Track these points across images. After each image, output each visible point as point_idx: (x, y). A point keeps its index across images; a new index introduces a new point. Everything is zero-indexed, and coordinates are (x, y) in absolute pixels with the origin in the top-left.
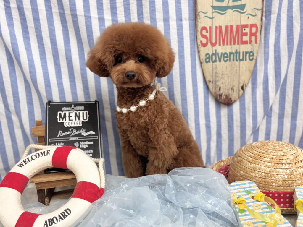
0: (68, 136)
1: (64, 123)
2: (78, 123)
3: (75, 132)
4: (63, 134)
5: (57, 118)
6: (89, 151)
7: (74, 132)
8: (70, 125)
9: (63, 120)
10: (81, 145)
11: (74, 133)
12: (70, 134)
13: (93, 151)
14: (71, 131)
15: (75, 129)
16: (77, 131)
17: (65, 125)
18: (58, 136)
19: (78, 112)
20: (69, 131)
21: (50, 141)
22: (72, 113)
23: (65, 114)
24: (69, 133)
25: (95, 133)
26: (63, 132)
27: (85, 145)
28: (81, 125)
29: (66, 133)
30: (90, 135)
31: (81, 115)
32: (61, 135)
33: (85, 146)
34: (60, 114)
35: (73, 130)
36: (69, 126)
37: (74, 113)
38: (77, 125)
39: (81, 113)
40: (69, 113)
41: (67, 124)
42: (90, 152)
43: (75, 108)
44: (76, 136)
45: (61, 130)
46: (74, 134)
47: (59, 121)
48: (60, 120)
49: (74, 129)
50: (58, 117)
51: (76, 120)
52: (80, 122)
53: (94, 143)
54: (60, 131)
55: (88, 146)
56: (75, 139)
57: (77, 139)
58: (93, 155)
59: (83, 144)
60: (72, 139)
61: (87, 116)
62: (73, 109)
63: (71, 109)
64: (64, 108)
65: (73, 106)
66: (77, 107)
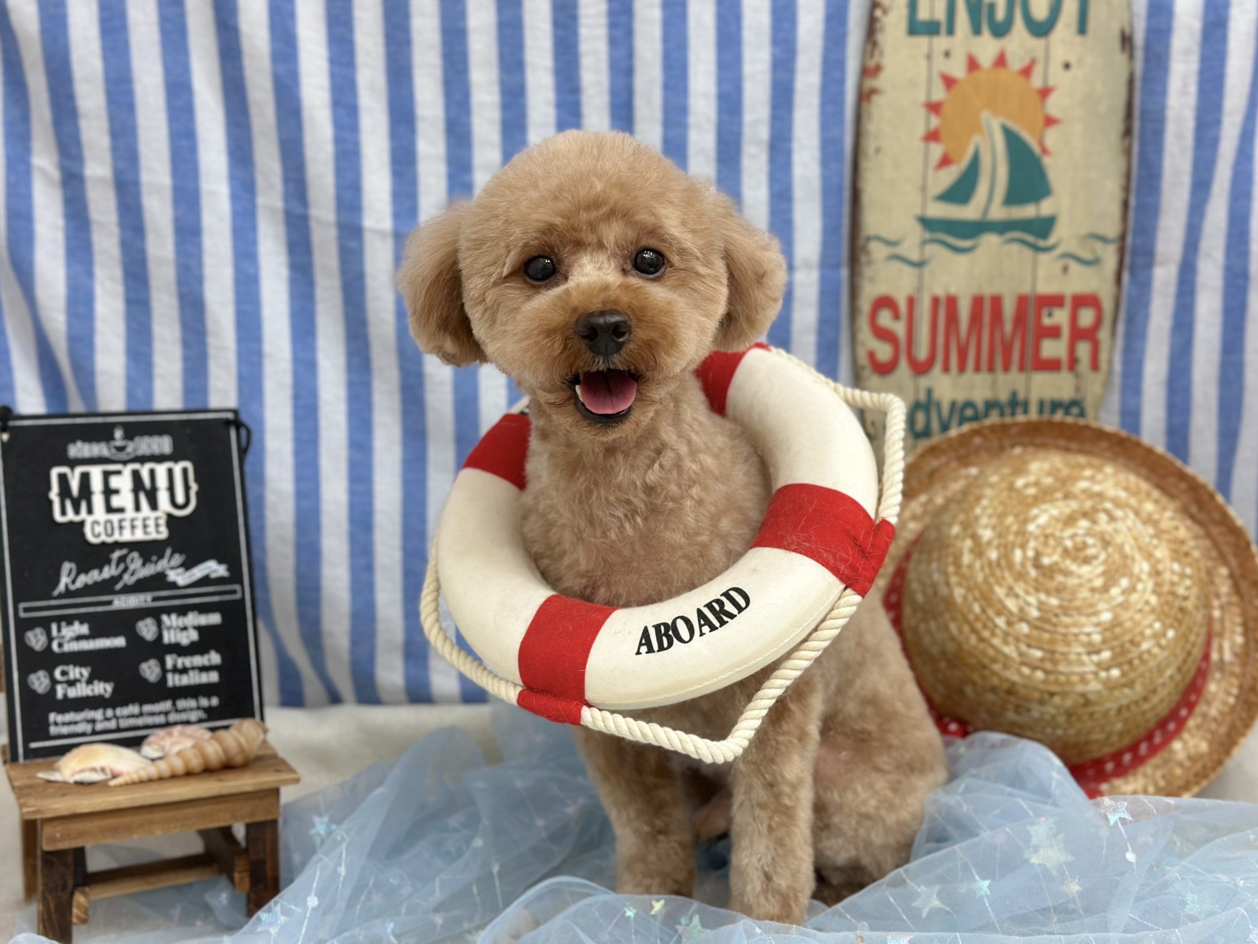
0: (107, 587)
3: (138, 569)
4: (83, 580)
6: (206, 657)
7: (132, 567)
10: (169, 628)
11: (132, 574)
12: (114, 580)
13: (223, 659)
14: (118, 565)
15: (135, 555)
16: (144, 564)
17: (90, 538)
18: (61, 587)
19: (147, 466)
20: (108, 562)
21: (22, 615)
22: (118, 473)
24: (108, 572)
26: (83, 569)
27: (185, 629)
29: (94, 576)
30: (205, 581)
31: (162, 482)
32: (74, 582)
33: (184, 634)
34: (63, 480)
35: (129, 560)
36: (109, 540)
37: (127, 471)
38: (146, 533)
39: (161, 470)
40: (107, 475)
41: (99, 529)
42: (206, 663)
43: (131, 448)
44: (140, 586)
45: (70, 561)
46: (134, 579)
47: (58, 517)
49: (131, 551)
50: (54, 494)
51: (138, 508)
52: (157, 519)
53: (223, 618)
54: (67, 566)
55: (200, 634)
56: (137, 601)
57: (146, 601)
58: (221, 676)
59: (174, 624)
60: (125, 603)
61: (187, 488)
62: (121, 449)
63: (109, 449)
64: (79, 444)
65: (118, 434)
66: (137, 439)
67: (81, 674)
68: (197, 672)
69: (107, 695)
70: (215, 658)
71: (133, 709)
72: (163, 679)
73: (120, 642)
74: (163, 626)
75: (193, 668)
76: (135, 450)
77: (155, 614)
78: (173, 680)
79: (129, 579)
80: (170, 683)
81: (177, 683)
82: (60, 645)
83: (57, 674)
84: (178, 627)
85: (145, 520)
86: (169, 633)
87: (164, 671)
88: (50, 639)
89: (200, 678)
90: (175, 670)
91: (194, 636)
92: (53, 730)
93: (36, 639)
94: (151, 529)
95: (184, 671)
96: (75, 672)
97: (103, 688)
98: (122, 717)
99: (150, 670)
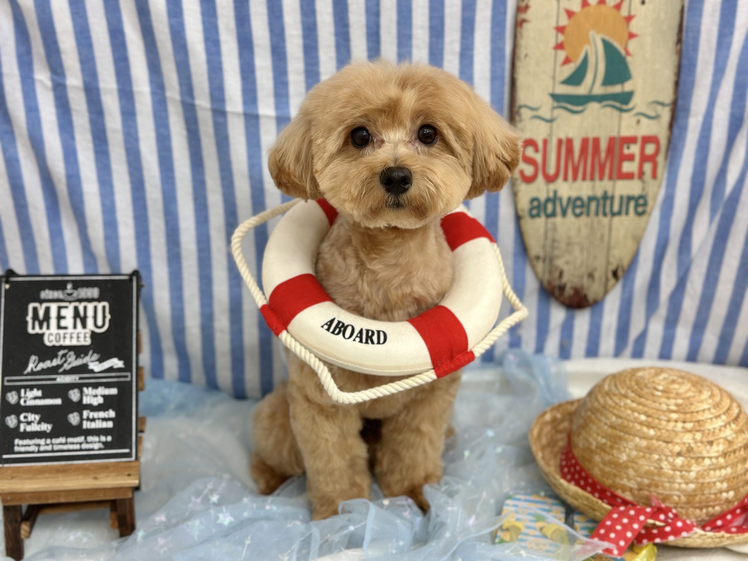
0: (54, 370)
1: (42, 335)
2: (82, 336)
3: (73, 362)
4: (42, 366)
5: (26, 323)
6: (107, 413)
7: (69, 360)
8: (59, 341)
9: (41, 327)
10: (87, 395)
11: (69, 364)
12: (59, 366)
13: (116, 414)
14: (61, 358)
15: (72, 353)
16: (76, 359)
17: (47, 343)
18: (29, 369)
19: (83, 304)
20: (56, 356)
21: (6, 384)
22: (66, 307)
23: (47, 310)
24: (56, 362)
25: (124, 364)
26: (42, 360)
27: (96, 396)
28: (88, 342)
29: (48, 364)
30: (111, 369)
31: (90, 313)
32: (36, 367)
33: (96, 399)
34: (35, 310)
35: (68, 356)
36: (57, 344)
37: (71, 306)
38: (78, 341)
39: (90, 307)
40: (60, 308)
41: (52, 338)
42: (107, 416)
43: (75, 294)
44: (73, 371)
45: (35, 355)
46: (70, 367)
47: (30, 331)
48: (33, 328)
49: (69, 351)
50: (29, 318)
51: (75, 327)
52: (85, 334)
53: (119, 391)
54: (33, 358)
55: (104, 400)
56: (70, 379)
57: (75, 379)
58: (114, 424)
59: (90, 393)
60: (64, 380)
61: (104, 317)
62: (70, 295)
63: (63, 294)
64: (47, 291)
65: (69, 286)
66: (80, 290)
67: (35, 419)
68: (100, 421)
69: (48, 431)
70: (112, 414)
71: (62, 440)
72: (81, 424)
73: (58, 401)
74: (84, 394)
75: (99, 419)
76: (78, 295)
77: (80, 387)
78: (86, 425)
79: (67, 366)
80: (84, 427)
81: (89, 427)
82: (25, 402)
83: (22, 417)
84: (92, 395)
85: (78, 334)
86: (87, 398)
87: (82, 419)
88: (20, 398)
89: (102, 424)
90: (88, 419)
91: (101, 400)
92: (16, 449)
93: (12, 398)
94: (82, 339)
95: (93, 420)
96: (32, 417)
97: (46, 427)
98: (56, 444)
99: (74, 419)
